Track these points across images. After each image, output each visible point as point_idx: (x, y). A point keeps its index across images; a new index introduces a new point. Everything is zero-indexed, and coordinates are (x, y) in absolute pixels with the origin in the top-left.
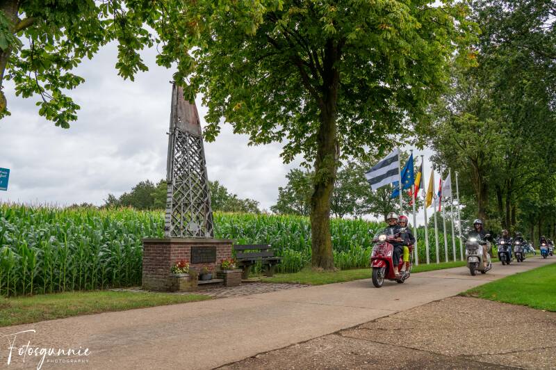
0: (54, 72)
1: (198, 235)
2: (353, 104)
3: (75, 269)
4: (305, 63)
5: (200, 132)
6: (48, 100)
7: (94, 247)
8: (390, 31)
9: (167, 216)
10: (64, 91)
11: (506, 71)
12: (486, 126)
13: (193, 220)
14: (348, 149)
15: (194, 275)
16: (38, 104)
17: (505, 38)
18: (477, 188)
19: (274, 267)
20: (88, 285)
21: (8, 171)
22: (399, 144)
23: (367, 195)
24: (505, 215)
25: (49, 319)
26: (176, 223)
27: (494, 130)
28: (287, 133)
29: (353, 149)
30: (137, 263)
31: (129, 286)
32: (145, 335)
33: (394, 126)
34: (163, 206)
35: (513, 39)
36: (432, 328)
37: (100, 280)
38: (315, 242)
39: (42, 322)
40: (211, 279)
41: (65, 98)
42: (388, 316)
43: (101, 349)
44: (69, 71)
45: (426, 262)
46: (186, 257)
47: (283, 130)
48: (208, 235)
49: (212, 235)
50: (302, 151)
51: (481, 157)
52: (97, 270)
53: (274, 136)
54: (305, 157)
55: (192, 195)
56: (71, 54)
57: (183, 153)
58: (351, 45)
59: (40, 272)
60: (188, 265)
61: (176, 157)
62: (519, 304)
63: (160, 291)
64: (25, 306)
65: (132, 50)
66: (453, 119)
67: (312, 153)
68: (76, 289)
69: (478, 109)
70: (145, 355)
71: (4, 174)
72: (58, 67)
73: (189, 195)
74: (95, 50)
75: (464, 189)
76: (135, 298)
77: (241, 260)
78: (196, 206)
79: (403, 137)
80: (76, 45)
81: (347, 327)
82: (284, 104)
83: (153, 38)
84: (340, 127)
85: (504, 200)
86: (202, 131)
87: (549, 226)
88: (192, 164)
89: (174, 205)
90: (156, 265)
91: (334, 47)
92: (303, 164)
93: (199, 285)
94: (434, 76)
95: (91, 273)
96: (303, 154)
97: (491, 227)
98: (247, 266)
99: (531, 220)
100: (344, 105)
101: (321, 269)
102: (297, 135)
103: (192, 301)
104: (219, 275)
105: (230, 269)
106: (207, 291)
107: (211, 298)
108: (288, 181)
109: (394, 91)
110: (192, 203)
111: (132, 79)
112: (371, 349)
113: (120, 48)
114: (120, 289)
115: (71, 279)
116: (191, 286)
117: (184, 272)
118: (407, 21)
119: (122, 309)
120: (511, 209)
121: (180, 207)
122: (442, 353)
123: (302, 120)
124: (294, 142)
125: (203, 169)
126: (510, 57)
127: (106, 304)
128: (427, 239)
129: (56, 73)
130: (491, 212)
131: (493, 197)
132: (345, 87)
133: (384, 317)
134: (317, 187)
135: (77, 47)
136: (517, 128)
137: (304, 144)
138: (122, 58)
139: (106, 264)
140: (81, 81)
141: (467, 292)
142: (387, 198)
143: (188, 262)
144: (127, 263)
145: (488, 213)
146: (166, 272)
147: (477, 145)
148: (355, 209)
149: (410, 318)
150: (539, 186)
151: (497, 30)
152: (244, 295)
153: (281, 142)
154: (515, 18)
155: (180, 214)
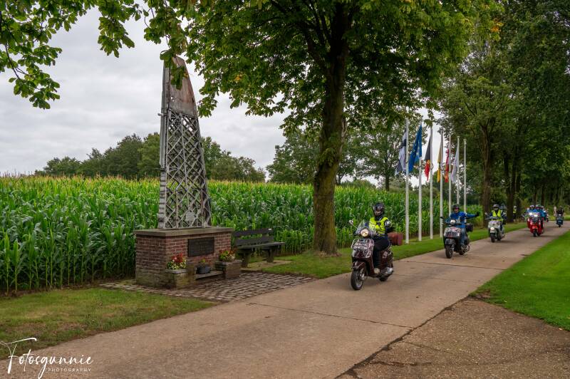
0: (26, 43)
1: (195, 224)
3: (63, 262)
5: (195, 112)
6: (22, 77)
9: (161, 206)
10: (43, 68)
11: (527, 38)
12: (499, 91)
13: (189, 209)
14: (354, 121)
15: (192, 270)
16: (11, 80)
18: (485, 156)
20: (77, 278)
23: (368, 156)
24: (511, 181)
26: (171, 214)
28: (289, 102)
29: (360, 121)
30: (129, 252)
37: (90, 273)
38: (318, 225)
40: (210, 272)
41: (42, 75)
46: (183, 251)
47: (285, 99)
48: (205, 224)
49: (209, 224)
50: (305, 123)
51: (491, 123)
52: (85, 262)
53: (276, 107)
54: (308, 129)
56: (45, 24)
57: (177, 136)
59: (25, 267)
63: (155, 287)
68: (65, 283)
69: (491, 71)
72: (31, 38)
73: (184, 182)
74: (73, 20)
75: (472, 156)
77: (239, 248)
78: (192, 194)
83: (140, 8)
85: (511, 166)
86: (197, 105)
87: (553, 189)
89: (168, 195)
90: (152, 260)
93: (197, 279)
94: (453, 49)
95: (80, 265)
96: (306, 125)
98: (247, 254)
99: (535, 183)
101: (323, 253)
102: (299, 104)
104: (219, 267)
105: (231, 261)
107: (211, 304)
108: (285, 139)
109: (406, 58)
110: (188, 191)
111: (117, 54)
113: (100, 19)
114: (112, 284)
115: (58, 273)
117: (183, 268)
120: (517, 175)
121: (175, 195)
123: (305, 88)
124: (296, 114)
125: (199, 153)
129: (29, 44)
131: (500, 163)
132: (354, 53)
133: (397, 340)
134: (321, 167)
135: (52, 16)
136: (533, 95)
137: (307, 116)
138: (104, 30)
139: (96, 254)
140: (58, 52)
141: (477, 292)
142: (389, 160)
143: (184, 255)
144: (118, 252)
145: (494, 180)
146: (161, 267)
147: (488, 111)
148: (355, 170)
149: (424, 343)
150: (547, 152)
152: (246, 297)
153: (282, 113)
155: (175, 203)
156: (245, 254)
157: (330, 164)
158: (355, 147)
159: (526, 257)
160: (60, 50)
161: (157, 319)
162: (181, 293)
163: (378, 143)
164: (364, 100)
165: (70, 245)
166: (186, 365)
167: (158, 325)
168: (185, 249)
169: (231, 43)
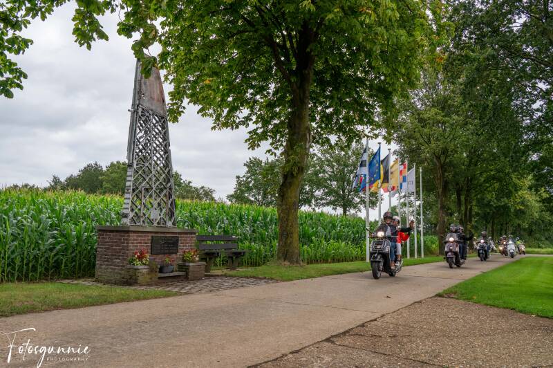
1: (158, 223)
2: (325, 91)
3: (19, 257)
4: (278, 44)
5: (164, 111)
7: (41, 233)
8: (369, 15)
9: (125, 201)
11: (477, 69)
13: (154, 207)
14: (314, 138)
15: (154, 267)
17: (477, 35)
18: (439, 185)
19: (239, 261)
20: (33, 275)
22: (368, 137)
23: (326, 187)
24: (463, 212)
26: (136, 210)
27: (458, 127)
28: (254, 118)
29: (320, 138)
30: (89, 252)
31: (79, 278)
32: (109, 340)
33: (365, 117)
34: (123, 191)
36: (430, 335)
37: (47, 269)
38: (282, 235)
40: (172, 272)
41: (11, 64)
42: (375, 320)
44: (18, 33)
46: (146, 247)
47: (250, 115)
48: (169, 224)
49: (174, 224)
50: (269, 138)
51: (444, 154)
52: (43, 259)
53: (242, 121)
54: (271, 144)
56: (23, 12)
57: (146, 133)
58: (330, 29)
60: (148, 256)
61: (138, 137)
62: (504, 308)
63: (116, 284)
65: (91, 15)
66: (419, 114)
67: (279, 141)
68: (19, 279)
69: (444, 105)
72: (5, 27)
73: (150, 179)
74: (50, 11)
75: (427, 185)
76: (89, 292)
77: (203, 252)
78: (158, 192)
79: (372, 129)
80: (27, 2)
81: (337, 332)
82: (252, 87)
83: (116, 2)
85: (463, 198)
87: (502, 225)
88: (155, 145)
89: (134, 190)
90: (113, 255)
91: (308, 32)
92: (269, 151)
93: (160, 278)
95: (37, 261)
96: (270, 141)
98: (210, 259)
99: (486, 218)
100: (314, 92)
101: (287, 263)
102: (266, 122)
103: (156, 298)
105: (192, 262)
106: (172, 285)
107: (176, 294)
108: (246, 169)
109: (367, 80)
110: (154, 189)
111: (89, 47)
113: (76, 10)
114: (70, 281)
115: (13, 269)
117: (145, 265)
119: (76, 306)
120: (469, 207)
121: (140, 192)
123: (270, 105)
124: (261, 128)
125: (167, 152)
127: (58, 299)
129: (3, 33)
130: (451, 209)
131: (453, 194)
132: (318, 73)
133: (372, 321)
134: (285, 177)
135: (28, 5)
136: (484, 126)
137: (271, 131)
138: (79, 23)
139: (55, 252)
140: (29, 44)
141: (443, 293)
142: (346, 191)
143: (147, 252)
144: (77, 252)
145: (448, 210)
146: (123, 263)
147: (442, 141)
148: (313, 201)
149: (400, 322)
150: (496, 185)
151: (469, 26)
152: (211, 291)
153: (246, 127)
154: (488, 15)
155: (141, 200)
156: (209, 257)
157: (295, 175)
158: (314, 178)
159: (484, 274)
160: (32, 42)
161: (119, 302)
162: (145, 287)
163: (336, 175)
164: (327, 118)
166: (151, 333)
167: (121, 306)
169: (202, 49)
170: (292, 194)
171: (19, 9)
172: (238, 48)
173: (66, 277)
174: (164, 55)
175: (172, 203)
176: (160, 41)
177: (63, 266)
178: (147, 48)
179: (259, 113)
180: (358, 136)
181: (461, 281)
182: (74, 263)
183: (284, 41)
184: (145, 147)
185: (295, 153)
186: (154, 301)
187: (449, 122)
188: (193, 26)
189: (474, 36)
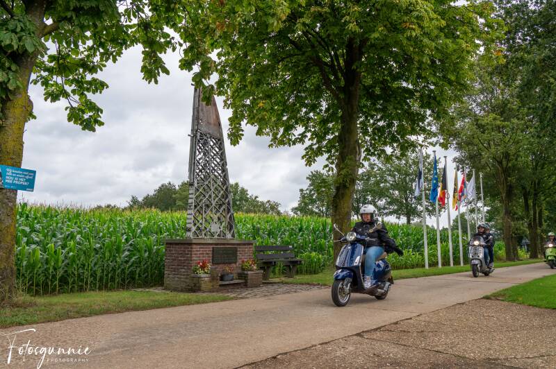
0: (80, 77)
1: (219, 235)
2: (375, 105)
3: (100, 269)
4: (326, 64)
5: (221, 135)
6: (75, 105)
8: (414, 30)
9: (188, 216)
10: (90, 96)
11: (533, 71)
12: (511, 126)
13: (214, 221)
14: (370, 150)
15: (215, 275)
16: (66, 109)
17: (532, 37)
18: (503, 190)
19: (295, 269)
20: (111, 285)
21: (34, 172)
22: (422, 146)
23: (389, 197)
24: (532, 217)
25: (74, 318)
26: (198, 224)
28: (309, 135)
29: (375, 150)
30: (159, 263)
31: (152, 286)
32: (167, 334)
34: (185, 207)
35: (540, 37)
36: (457, 331)
37: (123, 280)
39: (67, 321)
40: (232, 280)
41: (91, 103)
42: (411, 319)
43: (125, 346)
44: (95, 76)
45: (449, 265)
46: (208, 258)
47: (305, 132)
48: (229, 236)
49: (233, 236)
50: (324, 153)
51: (506, 158)
52: (120, 270)
53: (298, 138)
54: (328, 159)
55: (213, 196)
56: (97, 59)
57: (204, 154)
58: (373, 46)
59: (66, 271)
60: (209, 265)
61: (198, 158)
62: (546, 308)
63: (182, 291)
64: (51, 305)
65: (156, 56)
66: (477, 120)
67: (334, 156)
68: (100, 289)
69: (502, 109)
70: (166, 353)
71: (30, 176)
72: (84, 72)
73: (210, 196)
74: (120, 53)
75: (488, 191)
76: (157, 298)
77: (262, 261)
78: (217, 208)
79: (425, 138)
80: (100, 49)
81: (369, 329)
82: (306, 106)
83: (175, 40)
84: (362, 128)
85: (530, 202)
88: (213, 165)
89: (196, 207)
90: (178, 265)
91: (355, 48)
92: (326, 166)
93: (220, 285)
94: (458, 74)
95: (115, 273)
97: (517, 229)
98: (268, 267)
100: (365, 106)
102: (319, 137)
103: (214, 302)
104: (242, 276)
105: (251, 270)
106: (228, 292)
107: (232, 299)
108: (309, 182)
110: (214, 205)
111: (156, 82)
112: (394, 352)
113: (143, 52)
114: (142, 289)
115: (95, 279)
116: (213, 286)
117: (206, 273)
118: (432, 19)
119: (144, 308)
120: (538, 211)
121: (201, 208)
122: (467, 356)
123: (324, 122)
124: (315, 144)
125: (224, 170)
126: (537, 56)
127: (130, 303)
128: (450, 241)
129: (82, 77)
130: (517, 214)
131: (519, 198)
132: (366, 88)
133: (407, 319)
134: (338, 189)
135: (102, 50)
136: (544, 128)
137: (326, 146)
138: (147, 62)
139: (130, 264)
141: (491, 295)
142: (409, 199)
143: (209, 262)
144: (149, 263)
145: (514, 215)
146: (187, 272)
147: (502, 146)
149: (433, 320)
151: (523, 29)
152: (265, 296)
153: (303, 144)
154: (542, 16)
155: (202, 215)
156: (267, 266)
158: (376, 188)
159: (544, 277)
161: (181, 305)
162: (205, 295)
163: (397, 184)
164: (379, 131)
165: (107, 254)
168: (209, 257)
170: (345, 205)
171: (95, 55)
172: (289, 71)
173: (140, 286)
174: (220, 83)
175: (230, 217)
176: (217, 71)
177: (137, 275)
178: (205, 79)
179: (313, 130)
180: (413, 145)
181: (514, 285)
182: (146, 274)
183: (332, 60)
184: (204, 167)
185: (347, 165)
186: (211, 304)
187: (508, 126)
188: (246, 55)
189: (528, 37)
